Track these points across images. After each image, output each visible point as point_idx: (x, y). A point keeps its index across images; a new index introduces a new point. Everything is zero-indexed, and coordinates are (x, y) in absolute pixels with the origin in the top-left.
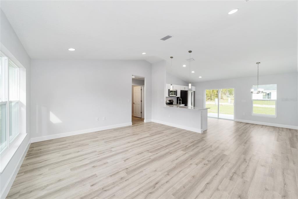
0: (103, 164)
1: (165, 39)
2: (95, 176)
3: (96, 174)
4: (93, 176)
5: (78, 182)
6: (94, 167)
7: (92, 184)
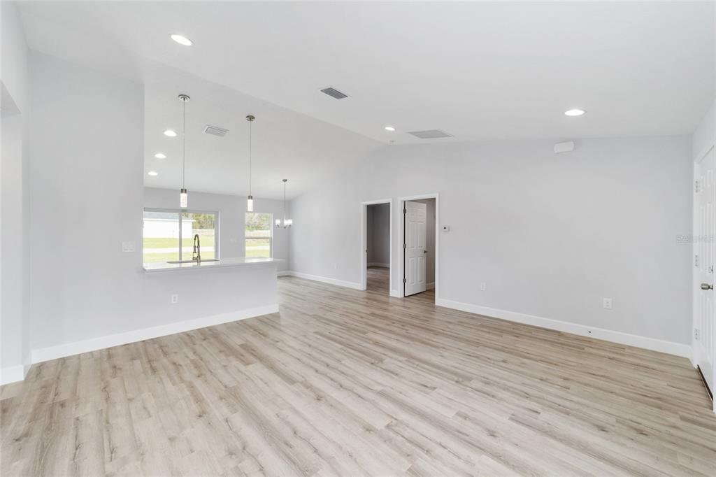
0: (470, 419)
1: (337, 95)
2: (514, 418)
3: (511, 419)
4: (517, 421)
5: (555, 437)
6: (492, 434)
7: (535, 414)
